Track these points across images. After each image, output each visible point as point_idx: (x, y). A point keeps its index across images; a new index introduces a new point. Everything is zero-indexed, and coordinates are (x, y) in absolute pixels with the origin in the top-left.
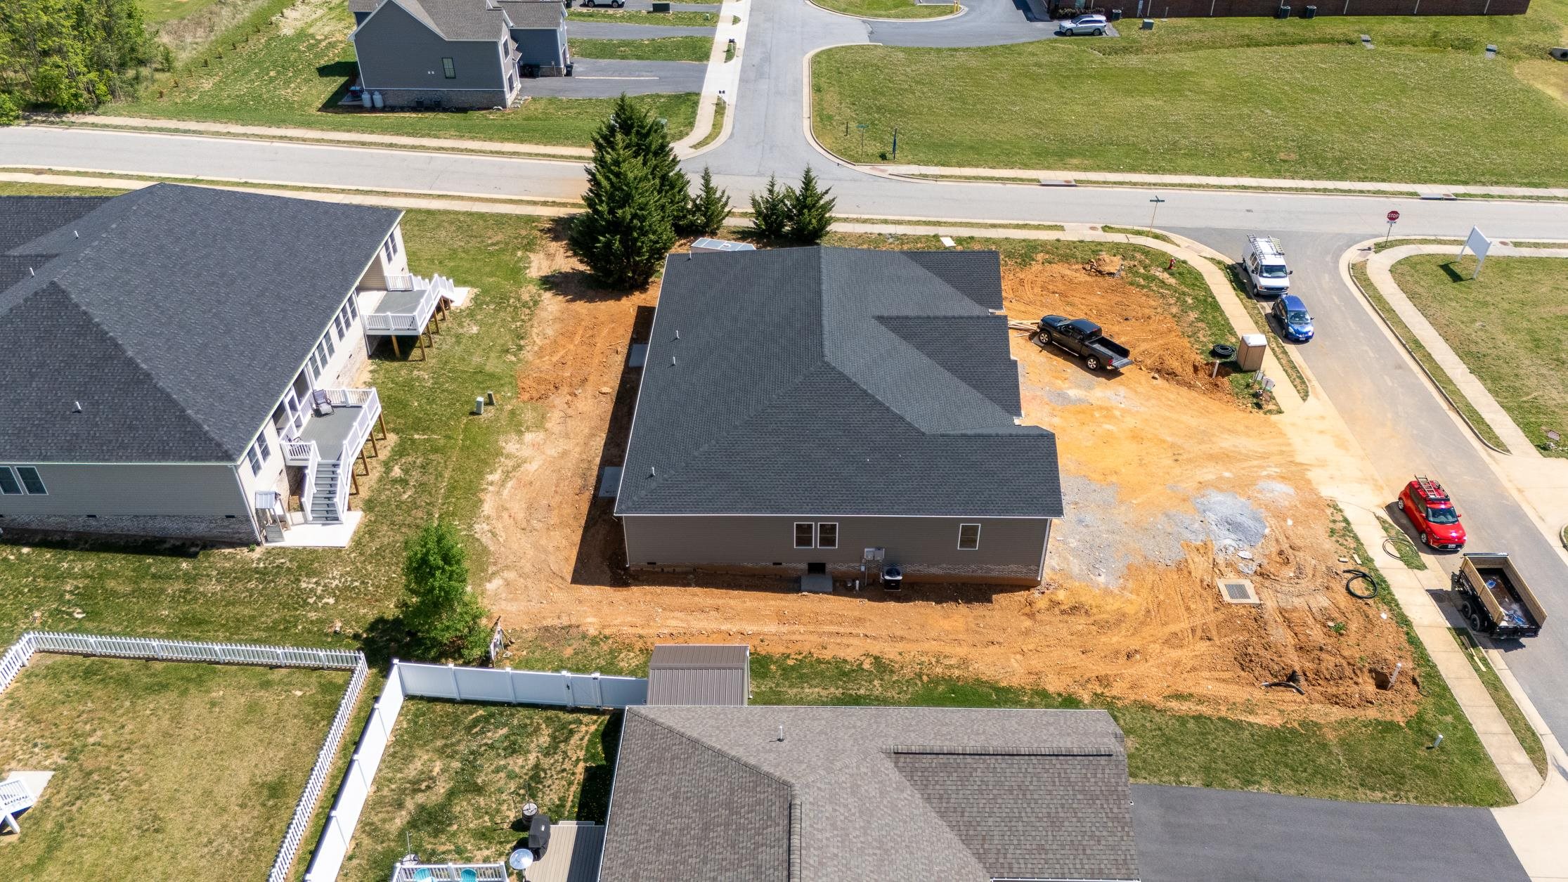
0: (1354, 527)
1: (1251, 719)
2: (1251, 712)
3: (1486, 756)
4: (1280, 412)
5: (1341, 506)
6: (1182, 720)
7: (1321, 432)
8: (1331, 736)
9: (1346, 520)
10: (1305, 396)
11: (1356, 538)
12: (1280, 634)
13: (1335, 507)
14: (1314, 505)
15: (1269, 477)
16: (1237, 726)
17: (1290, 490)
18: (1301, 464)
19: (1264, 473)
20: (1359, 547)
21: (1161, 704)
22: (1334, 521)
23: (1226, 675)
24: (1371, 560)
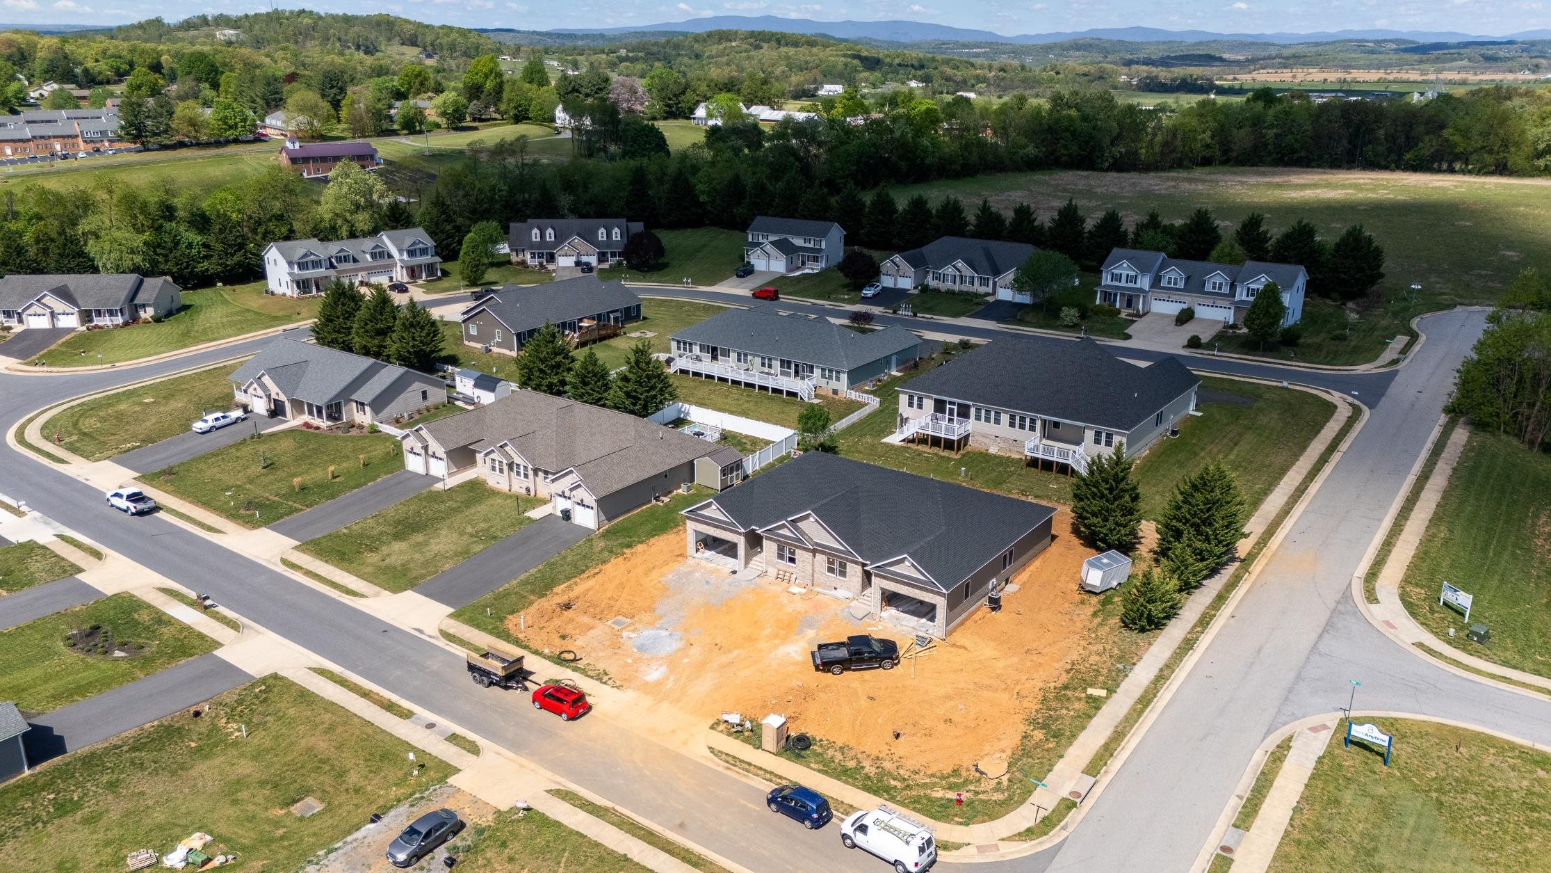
0: (598, 682)
1: (566, 585)
2: (568, 587)
3: (467, 624)
4: (712, 728)
5: (615, 689)
6: (587, 568)
7: (674, 731)
8: (532, 597)
9: (605, 683)
10: (711, 749)
11: (592, 677)
12: (586, 619)
13: (618, 687)
14: (628, 680)
15: (667, 678)
16: (569, 579)
17: (648, 678)
18: (660, 702)
19: (672, 678)
20: (584, 672)
21: (600, 566)
22: (610, 679)
23: (590, 593)
24: (574, 670)
